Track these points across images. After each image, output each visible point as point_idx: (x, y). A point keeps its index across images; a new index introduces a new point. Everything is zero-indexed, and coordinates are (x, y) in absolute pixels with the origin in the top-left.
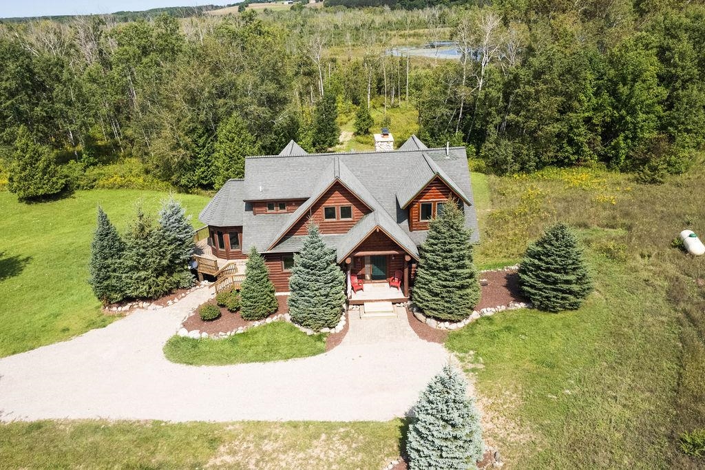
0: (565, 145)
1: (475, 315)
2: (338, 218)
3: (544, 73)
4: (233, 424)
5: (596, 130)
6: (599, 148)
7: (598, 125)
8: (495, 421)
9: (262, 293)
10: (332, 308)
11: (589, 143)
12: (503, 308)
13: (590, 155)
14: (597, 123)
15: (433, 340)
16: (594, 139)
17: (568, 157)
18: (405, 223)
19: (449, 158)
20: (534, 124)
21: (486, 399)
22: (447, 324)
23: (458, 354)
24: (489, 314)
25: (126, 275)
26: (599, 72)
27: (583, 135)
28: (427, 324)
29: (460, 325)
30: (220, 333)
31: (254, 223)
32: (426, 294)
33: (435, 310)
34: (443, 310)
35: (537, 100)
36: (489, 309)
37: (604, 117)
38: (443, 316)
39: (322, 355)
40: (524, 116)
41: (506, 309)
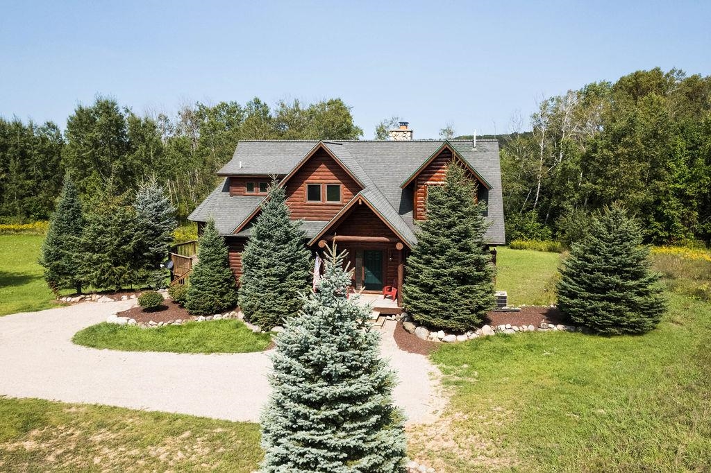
0: (651, 220)
1: (487, 330)
2: (323, 201)
3: (624, 136)
4: (78, 407)
5: (691, 204)
6: (696, 226)
7: (692, 197)
8: (462, 440)
9: (213, 278)
10: (287, 298)
11: (683, 220)
12: (531, 328)
13: (685, 232)
14: (691, 194)
15: (417, 351)
16: (689, 214)
17: (656, 234)
18: (409, 215)
19: (476, 149)
20: (613, 191)
21: (461, 414)
22: (441, 334)
23: (444, 366)
24: (508, 332)
25: (78, 254)
26: (693, 142)
27: (674, 207)
28: (415, 335)
29: (461, 338)
30: (151, 322)
31: (228, 204)
32: (417, 289)
33: (427, 312)
34: (436, 311)
35: (618, 164)
36: (509, 326)
37: (699, 188)
38: (437, 321)
39: (258, 353)
40: (603, 183)
41: (536, 330)
